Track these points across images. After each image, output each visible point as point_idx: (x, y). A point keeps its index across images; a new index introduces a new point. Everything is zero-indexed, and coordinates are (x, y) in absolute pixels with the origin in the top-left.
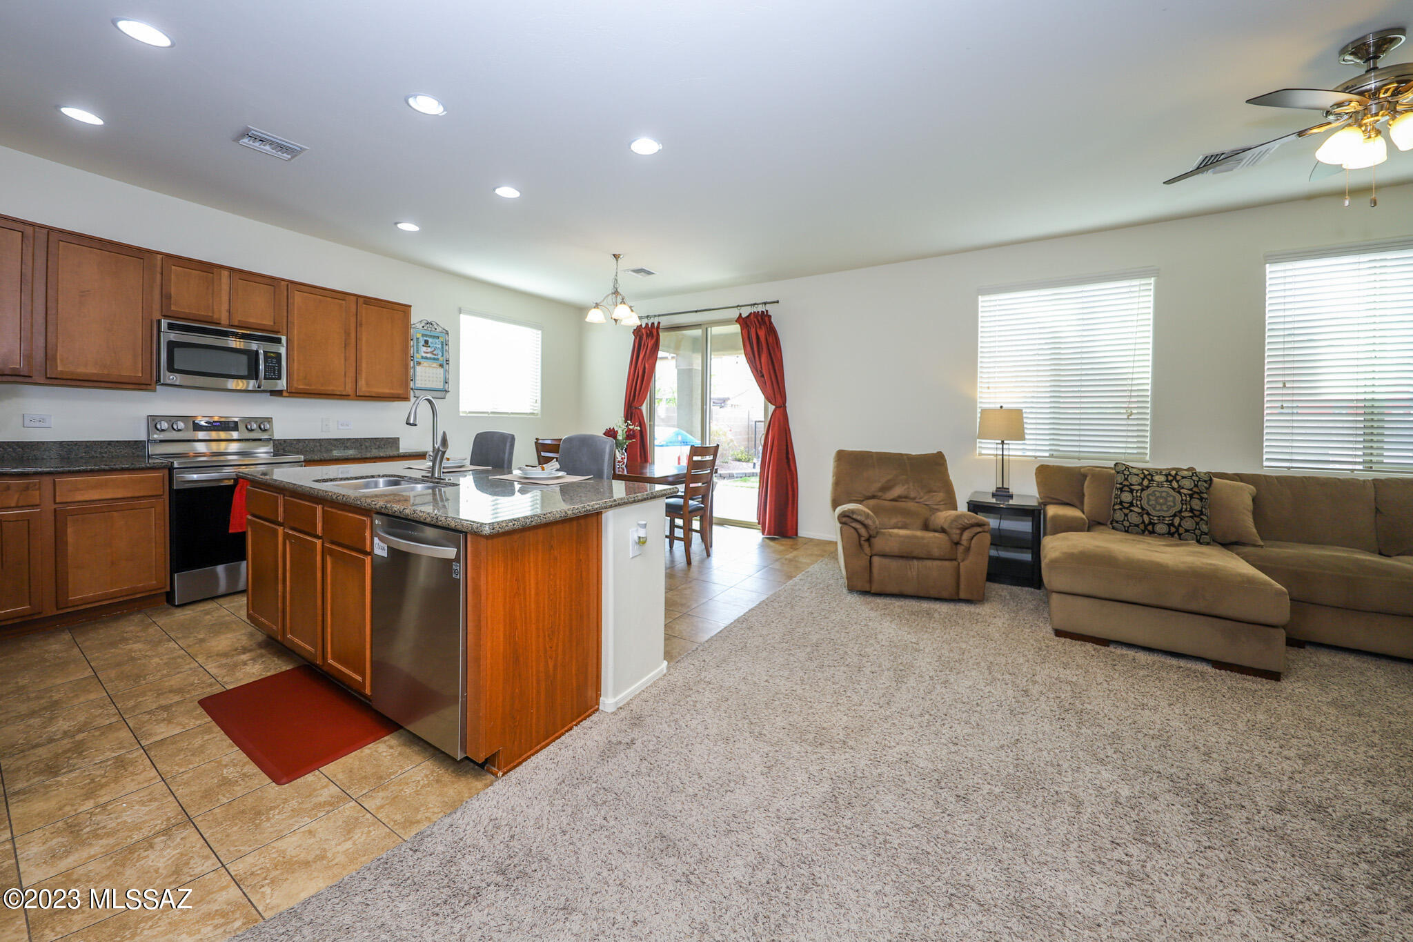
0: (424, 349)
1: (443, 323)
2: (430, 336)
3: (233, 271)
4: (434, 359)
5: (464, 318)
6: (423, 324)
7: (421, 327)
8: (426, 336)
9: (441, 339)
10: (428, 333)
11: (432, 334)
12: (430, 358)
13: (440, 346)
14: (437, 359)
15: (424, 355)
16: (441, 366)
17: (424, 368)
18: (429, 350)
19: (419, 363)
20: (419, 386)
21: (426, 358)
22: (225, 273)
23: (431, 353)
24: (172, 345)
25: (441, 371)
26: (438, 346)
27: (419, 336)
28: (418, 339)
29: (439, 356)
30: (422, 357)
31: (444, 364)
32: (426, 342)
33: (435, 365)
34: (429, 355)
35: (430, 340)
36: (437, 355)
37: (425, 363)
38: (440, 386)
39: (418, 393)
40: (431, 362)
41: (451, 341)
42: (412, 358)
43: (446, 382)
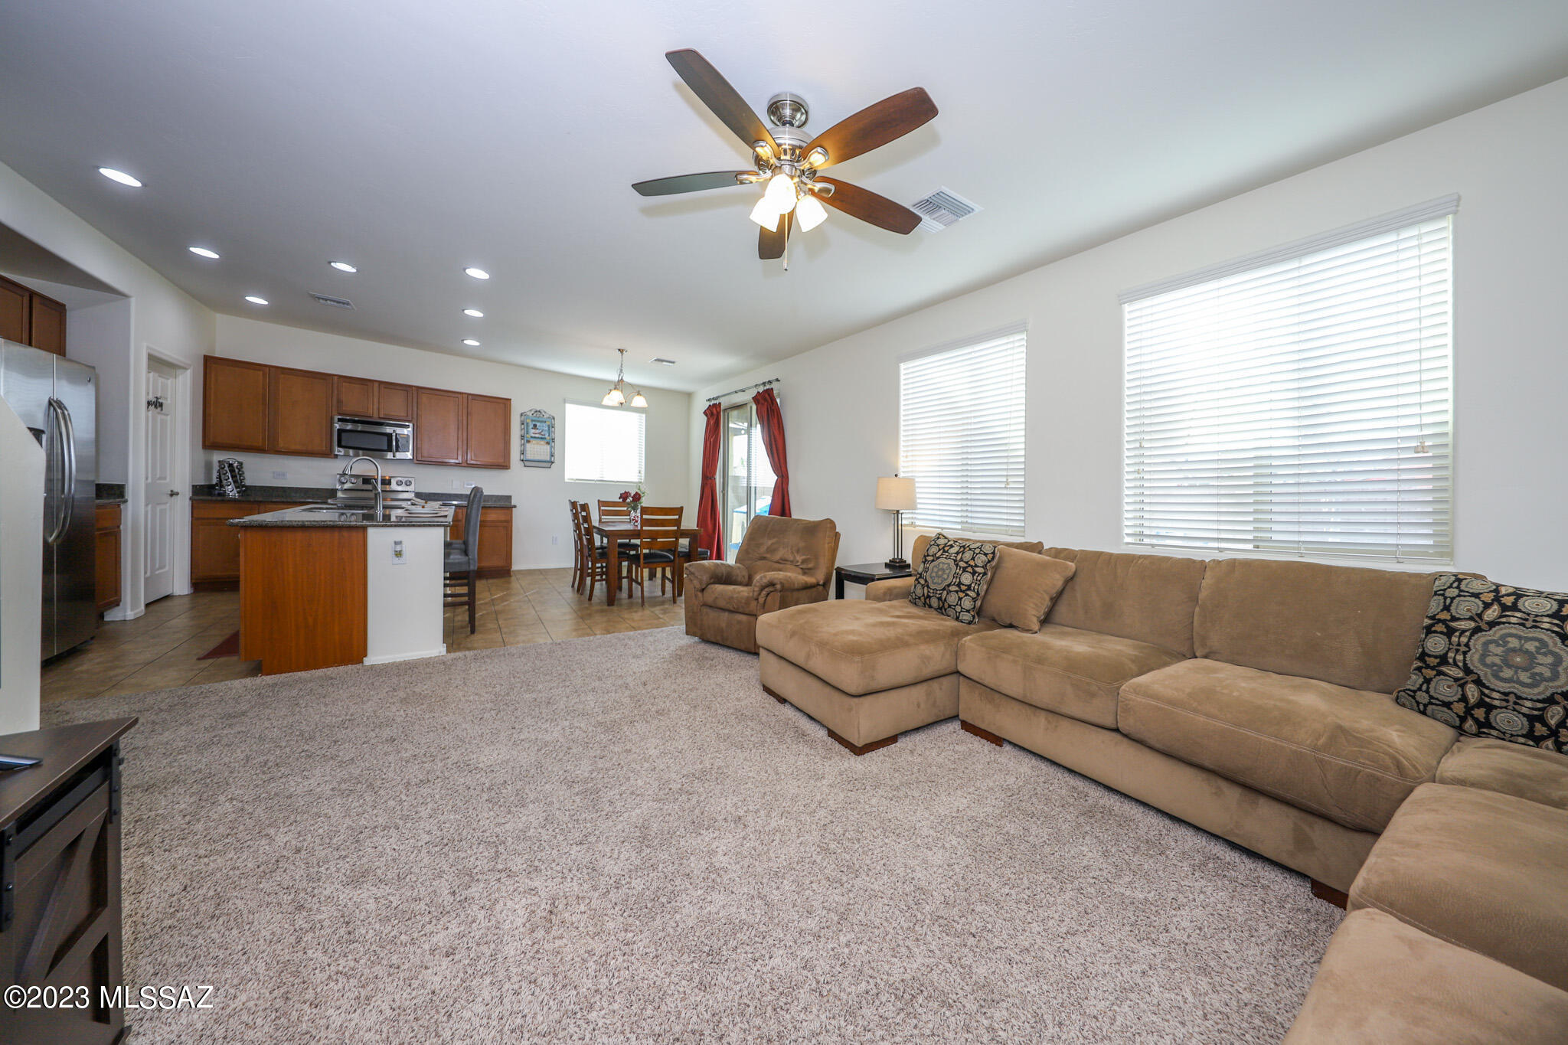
0: (533, 431)
1: (550, 410)
2: (538, 421)
3: (380, 382)
4: (542, 438)
5: (569, 407)
6: (533, 411)
7: (531, 414)
8: (534, 420)
9: (547, 423)
10: (535, 418)
11: (540, 419)
12: (538, 438)
13: (547, 428)
14: (545, 438)
15: (533, 435)
16: (548, 443)
17: (531, 445)
18: (537, 431)
19: (528, 441)
20: (529, 458)
21: (535, 437)
22: (376, 385)
23: (540, 433)
24: (340, 431)
25: (548, 447)
26: (545, 428)
27: (529, 420)
28: (528, 423)
29: (547, 436)
30: (531, 437)
31: (550, 442)
32: (535, 426)
33: (542, 443)
34: (537, 435)
35: (538, 424)
36: (545, 435)
37: (534, 441)
38: (547, 458)
39: (527, 463)
40: (539, 441)
41: (557, 423)
42: (522, 437)
43: (552, 455)
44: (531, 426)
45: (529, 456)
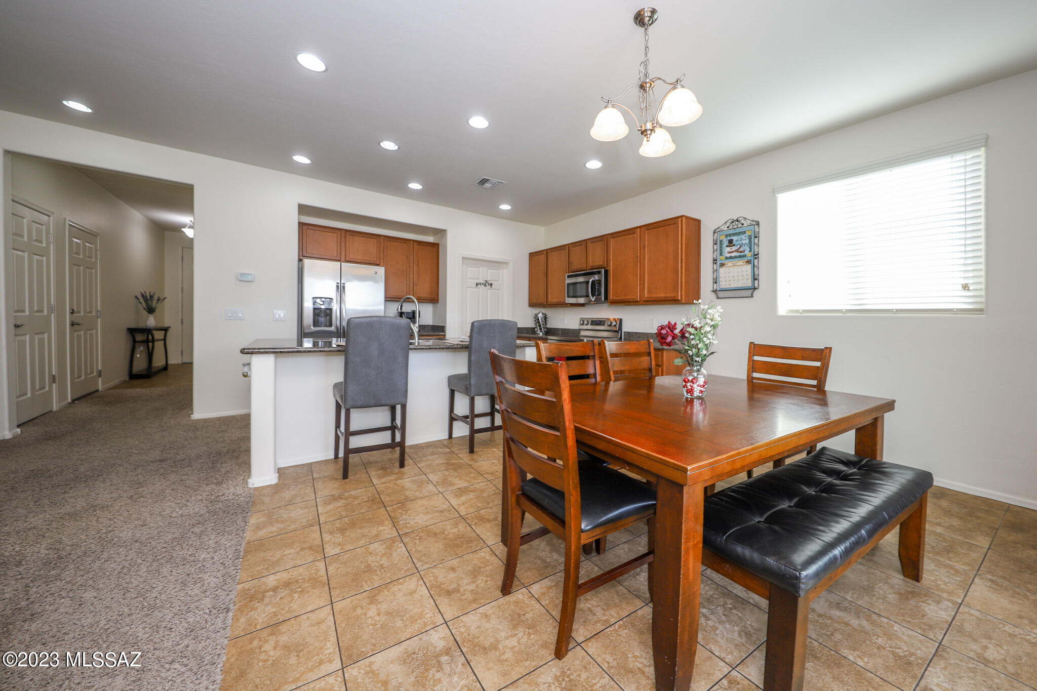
0: (728, 249)
1: (753, 213)
2: (735, 234)
4: (740, 257)
5: (782, 198)
6: (728, 224)
7: (726, 229)
8: (730, 235)
9: (748, 233)
10: (732, 232)
11: (737, 231)
12: (736, 257)
13: (747, 241)
14: (745, 256)
15: (729, 255)
16: (748, 262)
17: (727, 269)
18: (734, 248)
19: (722, 265)
20: (724, 287)
21: (731, 258)
23: (737, 251)
25: (749, 267)
26: (744, 242)
27: (723, 238)
28: (721, 241)
29: (747, 252)
30: (727, 258)
31: (754, 259)
32: (731, 242)
33: (741, 263)
34: (733, 255)
35: (735, 238)
36: (744, 251)
37: (729, 263)
38: (749, 283)
39: (721, 294)
40: (735, 261)
41: (763, 231)
42: (715, 261)
43: (755, 278)
44: (726, 243)
45: (723, 284)
